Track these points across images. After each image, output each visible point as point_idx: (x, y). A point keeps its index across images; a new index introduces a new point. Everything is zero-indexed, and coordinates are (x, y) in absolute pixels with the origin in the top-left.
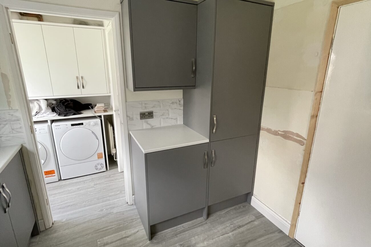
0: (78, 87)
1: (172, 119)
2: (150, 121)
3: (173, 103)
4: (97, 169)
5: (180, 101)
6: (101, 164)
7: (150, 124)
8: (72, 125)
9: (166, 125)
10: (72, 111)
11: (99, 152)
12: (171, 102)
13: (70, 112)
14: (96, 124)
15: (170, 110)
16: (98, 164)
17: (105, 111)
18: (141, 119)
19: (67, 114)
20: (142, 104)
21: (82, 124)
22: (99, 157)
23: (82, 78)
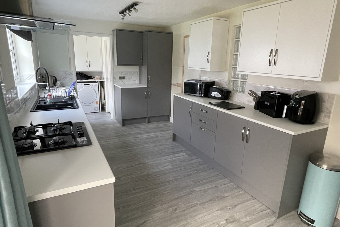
0: (87, 66)
1: (134, 80)
2: (123, 80)
3: (134, 73)
4: (95, 110)
5: (137, 72)
6: (97, 108)
7: (123, 82)
8: (84, 85)
9: (131, 83)
10: (84, 78)
11: (96, 101)
12: (133, 73)
13: (83, 78)
14: (96, 85)
15: (133, 76)
16: (96, 107)
17: (100, 79)
18: (119, 79)
19: (82, 79)
20: (120, 72)
21: (89, 85)
22: (97, 104)
23: (89, 61)
